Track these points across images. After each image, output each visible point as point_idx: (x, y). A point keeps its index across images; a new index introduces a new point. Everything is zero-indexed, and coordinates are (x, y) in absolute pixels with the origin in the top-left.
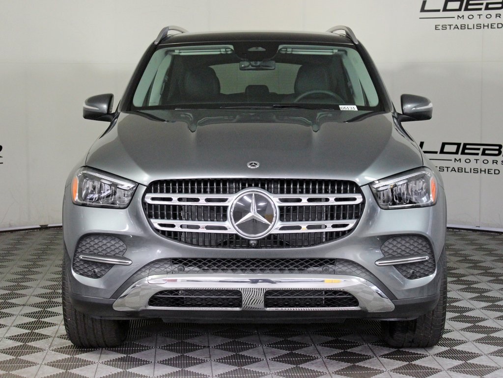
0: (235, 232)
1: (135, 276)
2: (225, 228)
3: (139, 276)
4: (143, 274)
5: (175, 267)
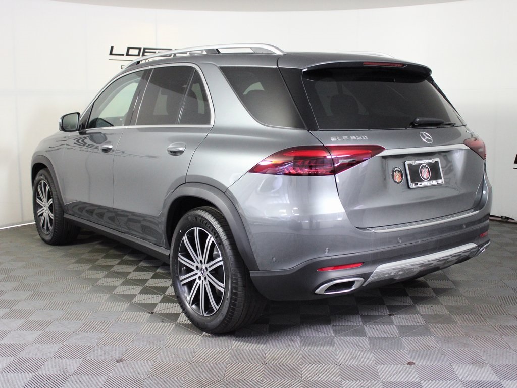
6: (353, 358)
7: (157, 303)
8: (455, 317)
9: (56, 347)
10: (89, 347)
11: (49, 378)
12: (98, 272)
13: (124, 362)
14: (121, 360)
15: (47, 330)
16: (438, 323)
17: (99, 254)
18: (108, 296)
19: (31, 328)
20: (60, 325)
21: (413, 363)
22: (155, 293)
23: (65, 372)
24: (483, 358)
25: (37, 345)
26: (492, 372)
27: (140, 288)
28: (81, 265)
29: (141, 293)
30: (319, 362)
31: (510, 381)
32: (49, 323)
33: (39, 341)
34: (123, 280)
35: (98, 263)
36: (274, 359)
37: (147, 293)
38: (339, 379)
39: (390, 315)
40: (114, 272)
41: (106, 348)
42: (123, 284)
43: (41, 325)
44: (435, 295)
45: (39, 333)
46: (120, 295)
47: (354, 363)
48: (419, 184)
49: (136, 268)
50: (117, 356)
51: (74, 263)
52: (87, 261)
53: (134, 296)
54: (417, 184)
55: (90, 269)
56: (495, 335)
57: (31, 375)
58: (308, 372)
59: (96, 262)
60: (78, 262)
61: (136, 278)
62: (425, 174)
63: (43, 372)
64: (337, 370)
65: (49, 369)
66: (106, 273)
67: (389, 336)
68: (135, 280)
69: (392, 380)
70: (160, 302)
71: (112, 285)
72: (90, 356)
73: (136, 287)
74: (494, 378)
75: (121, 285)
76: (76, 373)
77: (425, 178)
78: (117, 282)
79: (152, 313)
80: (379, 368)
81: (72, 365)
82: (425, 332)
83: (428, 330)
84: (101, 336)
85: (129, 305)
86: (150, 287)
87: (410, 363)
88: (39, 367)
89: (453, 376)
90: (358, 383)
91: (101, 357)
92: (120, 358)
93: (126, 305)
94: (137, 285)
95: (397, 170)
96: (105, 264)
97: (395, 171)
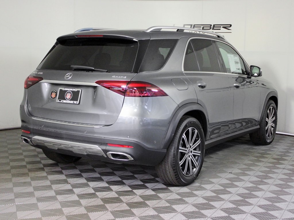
48: (62, 101)
54: (61, 101)
62: (68, 96)
77: (68, 98)
95: (54, 92)
97: (53, 92)
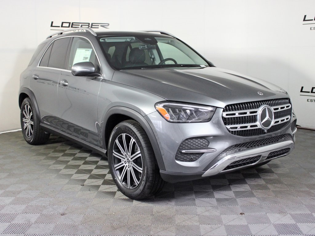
0: (261, 127)
1: (218, 156)
2: (256, 126)
3: (221, 157)
4: (223, 155)
5: (237, 149)
6: (207, 211)
7: (86, 179)
8: (269, 186)
9: (23, 207)
10: (44, 206)
11: (19, 225)
12: (49, 161)
13: (66, 215)
14: (64, 214)
15: (18, 196)
16: (259, 189)
17: (50, 150)
18: (56, 175)
19: (8, 196)
20: (26, 193)
21: (243, 213)
22: (85, 173)
23: (29, 221)
24: (286, 210)
25: (12, 206)
26: (291, 218)
27: (76, 170)
28: (39, 157)
29: (76, 173)
30: (186, 214)
31: (302, 223)
32: (19, 192)
33: (13, 203)
34: (65, 166)
35: (49, 155)
36: (158, 212)
37: (80, 173)
38: (198, 224)
39: (229, 185)
40: (59, 161)
41: (54, 207)
42: (65, 168)
43: (14, 193)
44: (257, 173)
45: (13, 198)
46: (63, 175)
47: (207, 214)
49: (73, 158)
50: (61, 211)
51: (34, 156)
52: (43, 154)
53: (72, 175)
55: (45, 159)
56: (294, 196)
57: (8, 224)
58: (179, 219)
59: (48, 155)
60: (37, 155)
61: (73, 164)
63: (15, 222)
64: (197, 218)
65: (19, 220)
66: (55, 161)
67: (229, 197)
68: (73, 165)
69: (231, 223)
70: (88, 179)
71: (58, 169)
72: (45, 212)
73: (73, 169)
74: (293, 222)
75: (64, 169)
76: (36, 222)
78: (62, 167)
79: (83, 185)
80: (223, 217)
81: (33, 217)
82: (251, 195)
83: (253, 193)
84: (51, 200)
85: (69, 181)
86: (82, 170)
87: (241, 214)
88: (13, 219)
89: (268, 221)
90: (210, 226)
91: (51, 212)
92: (63, 213)
93: (67, 181)
94: (74, 168)
96: (54, 156)
